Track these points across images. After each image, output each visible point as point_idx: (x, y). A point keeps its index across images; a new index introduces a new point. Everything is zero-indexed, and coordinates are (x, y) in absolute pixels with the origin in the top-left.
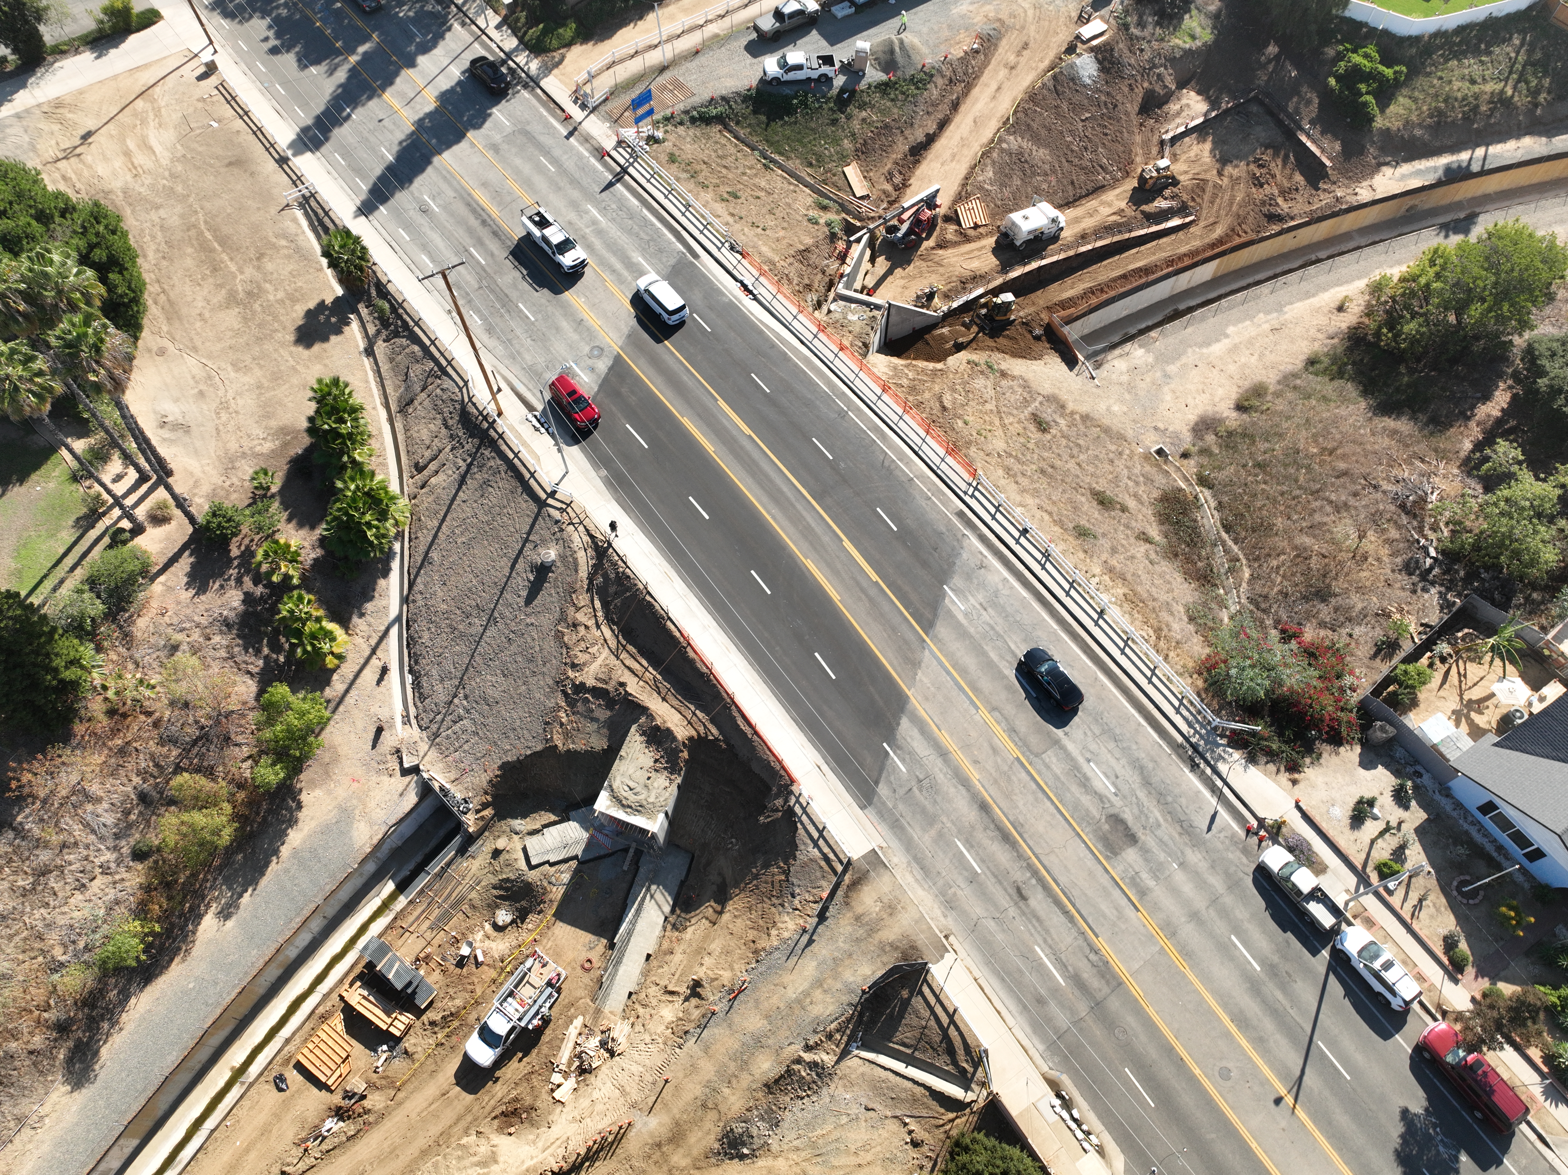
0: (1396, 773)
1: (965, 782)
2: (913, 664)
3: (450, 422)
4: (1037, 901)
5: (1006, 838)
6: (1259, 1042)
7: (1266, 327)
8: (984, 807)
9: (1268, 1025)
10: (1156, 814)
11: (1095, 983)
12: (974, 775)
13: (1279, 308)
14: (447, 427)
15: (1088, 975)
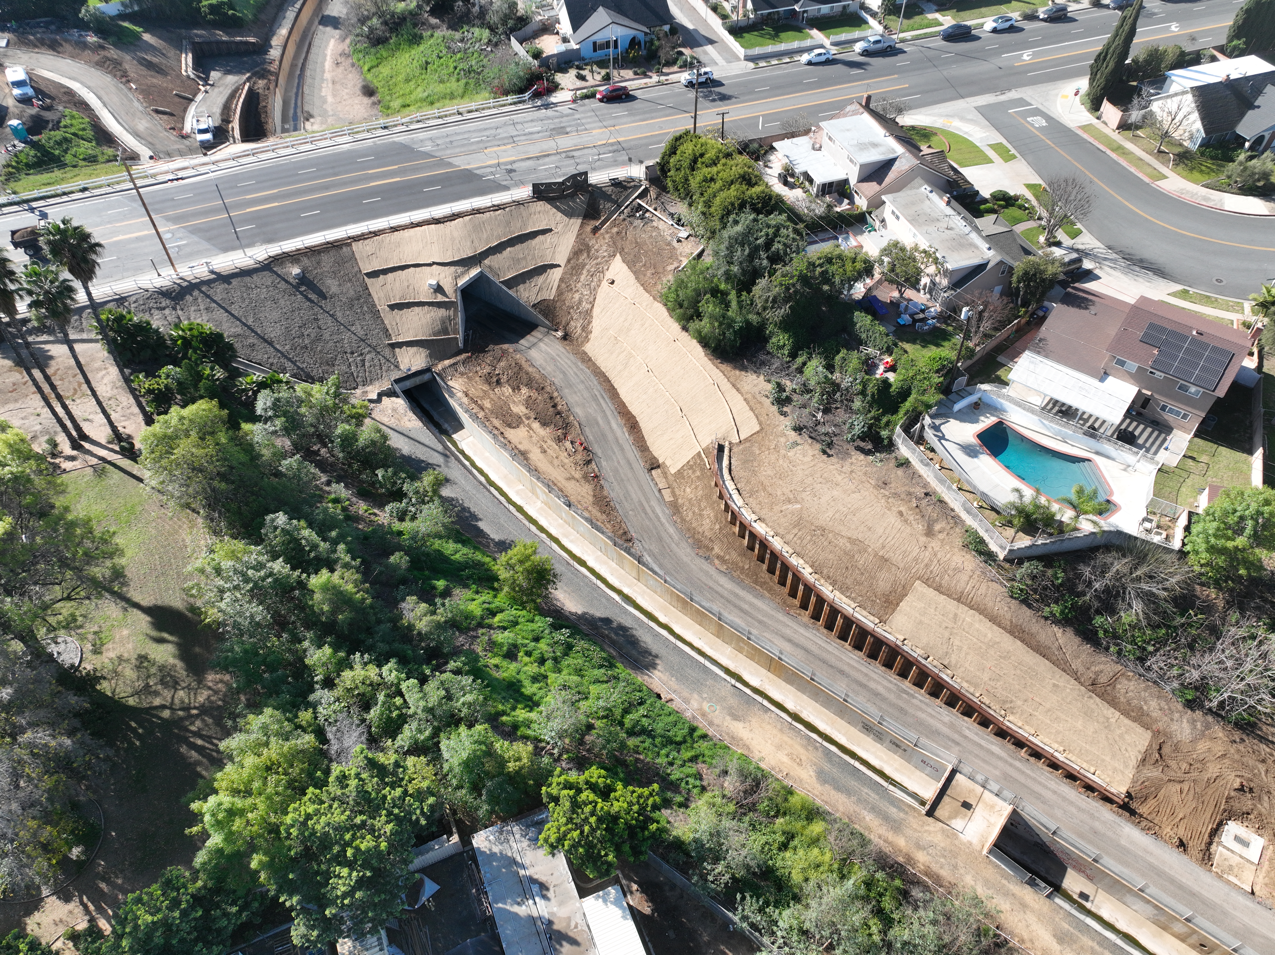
0: (571, 67)
1: (514, 162)
2: (450, 165)
3: (163, 304)
4: (575, 154)
5: (545, 156)
6: (652, 118)
7: (330, 85)
8: (528, 159)
9: (647, 116)
10: (556, 120)
11: (615, 147)
12: (514, 158)
13: (323, 80)
14: (164, 309)
15: (611, 148)
